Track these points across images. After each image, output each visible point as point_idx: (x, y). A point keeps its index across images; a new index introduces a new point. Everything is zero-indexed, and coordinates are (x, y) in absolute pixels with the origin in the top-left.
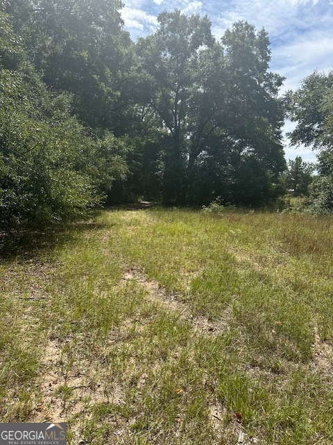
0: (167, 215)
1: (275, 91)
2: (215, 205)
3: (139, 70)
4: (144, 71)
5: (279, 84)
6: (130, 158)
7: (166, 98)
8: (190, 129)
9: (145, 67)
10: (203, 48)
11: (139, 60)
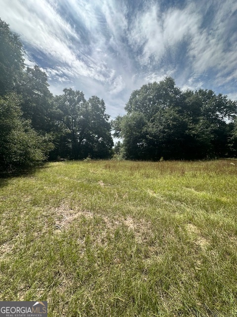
0: (71, 163)
1: (107, 120)
2: (88, 158)
3: (56, 109)
4: (58, 110)
5: (109, 117)
6: (54, 142)
7: (68, 119)
8: (79, 130)
9: (58, 107)
10: (82, 102)
11: (56, 105)
